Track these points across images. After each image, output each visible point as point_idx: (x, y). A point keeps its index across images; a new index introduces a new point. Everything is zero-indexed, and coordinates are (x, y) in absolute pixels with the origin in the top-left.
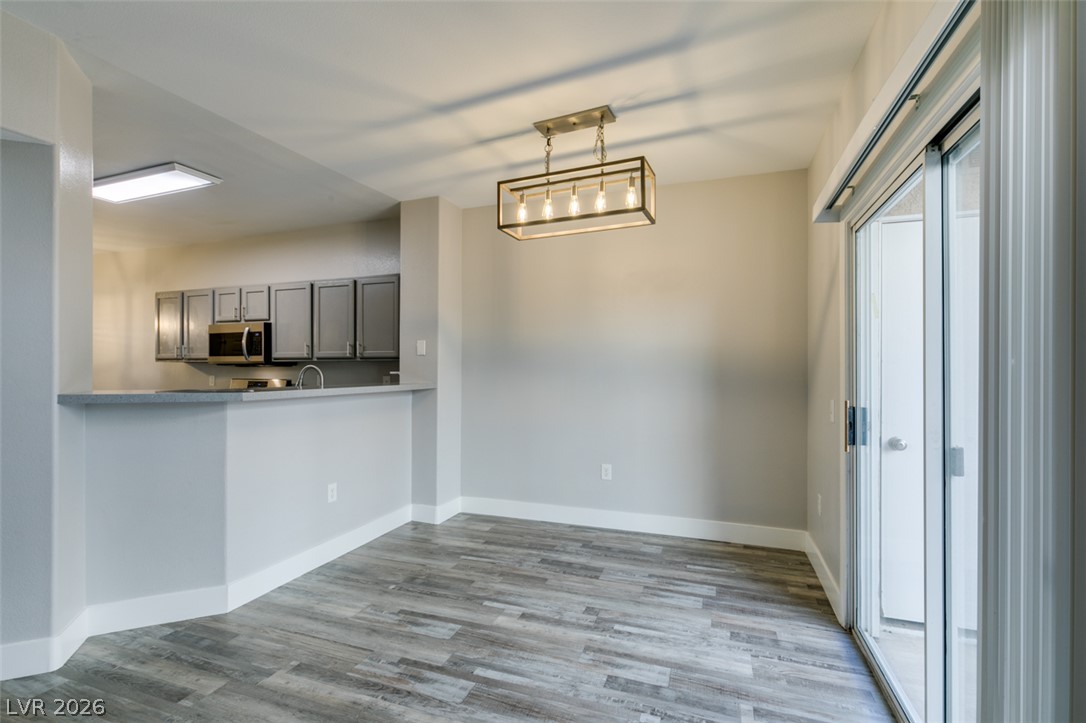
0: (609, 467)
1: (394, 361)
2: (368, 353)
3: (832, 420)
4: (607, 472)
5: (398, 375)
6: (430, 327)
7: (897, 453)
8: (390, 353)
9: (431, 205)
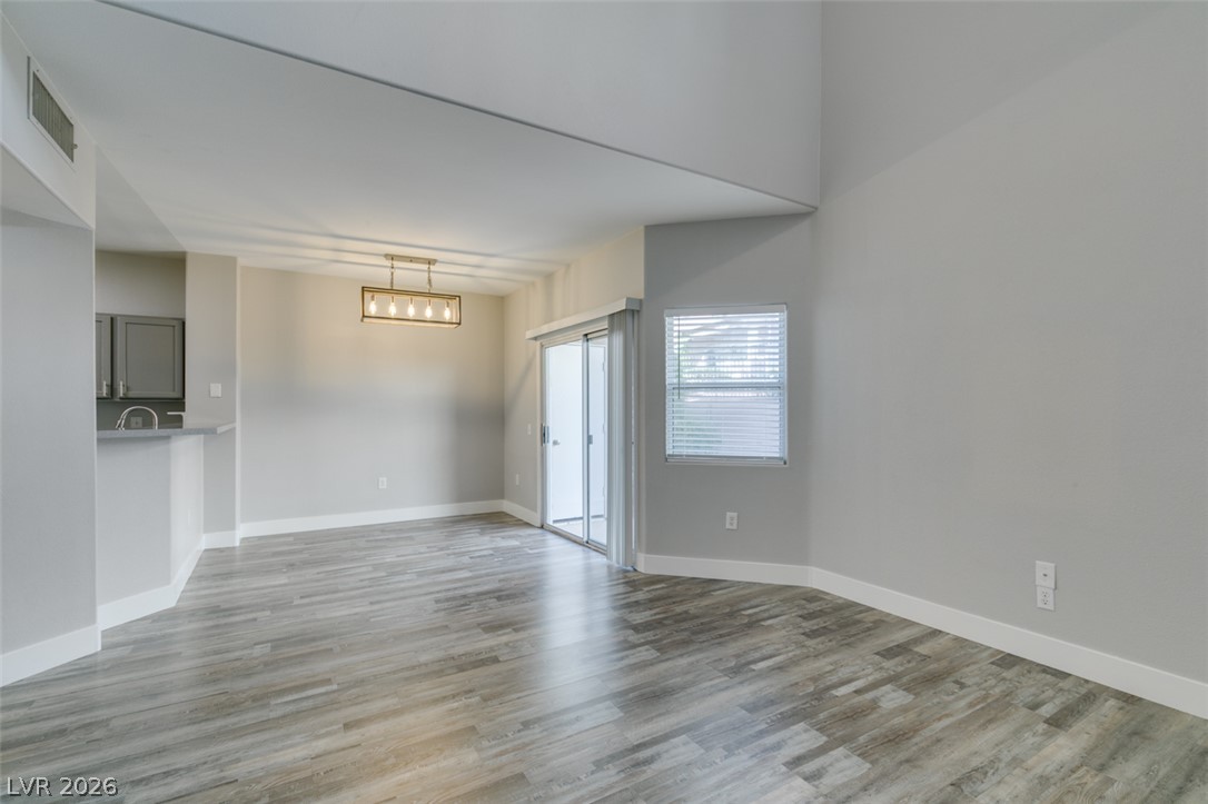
0: (385, 479)
1: (179, 403)
2: (132, 394)
3: (530, 433)
4: (383, 482)
5: (181, 417)
6: (226, 371)
7: (557, 446)
8: (177, 394)
9: (229, 263)
